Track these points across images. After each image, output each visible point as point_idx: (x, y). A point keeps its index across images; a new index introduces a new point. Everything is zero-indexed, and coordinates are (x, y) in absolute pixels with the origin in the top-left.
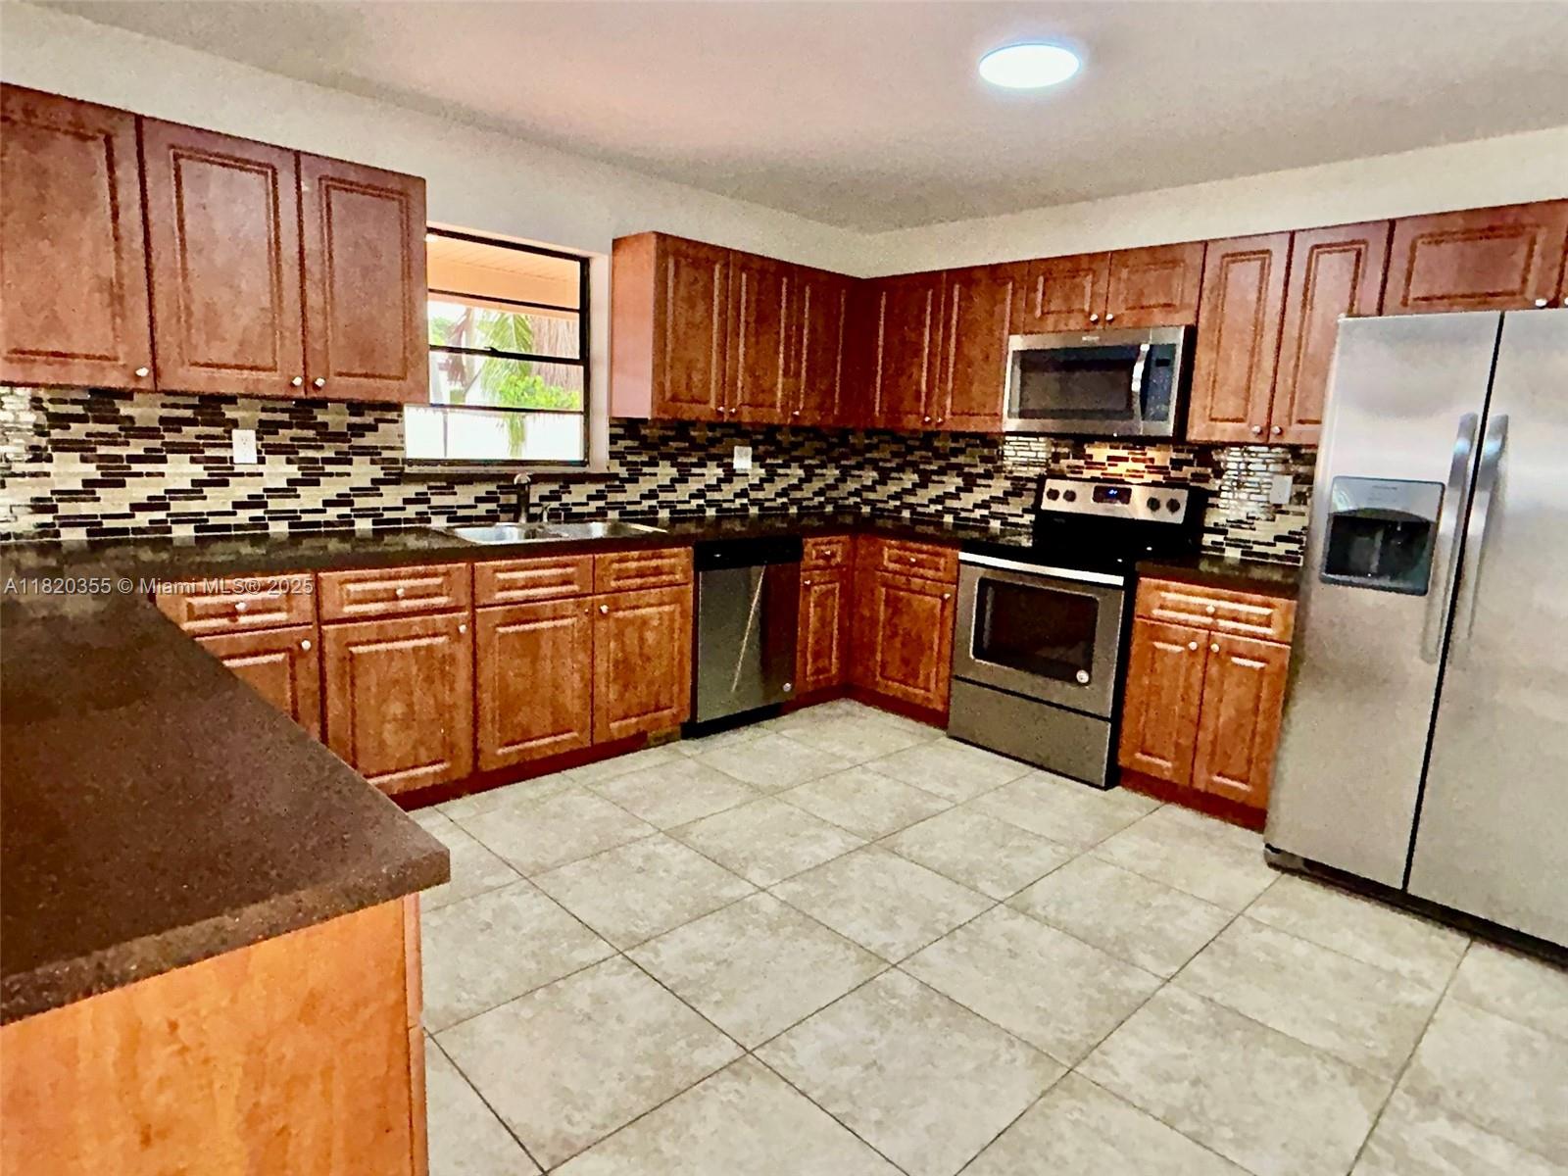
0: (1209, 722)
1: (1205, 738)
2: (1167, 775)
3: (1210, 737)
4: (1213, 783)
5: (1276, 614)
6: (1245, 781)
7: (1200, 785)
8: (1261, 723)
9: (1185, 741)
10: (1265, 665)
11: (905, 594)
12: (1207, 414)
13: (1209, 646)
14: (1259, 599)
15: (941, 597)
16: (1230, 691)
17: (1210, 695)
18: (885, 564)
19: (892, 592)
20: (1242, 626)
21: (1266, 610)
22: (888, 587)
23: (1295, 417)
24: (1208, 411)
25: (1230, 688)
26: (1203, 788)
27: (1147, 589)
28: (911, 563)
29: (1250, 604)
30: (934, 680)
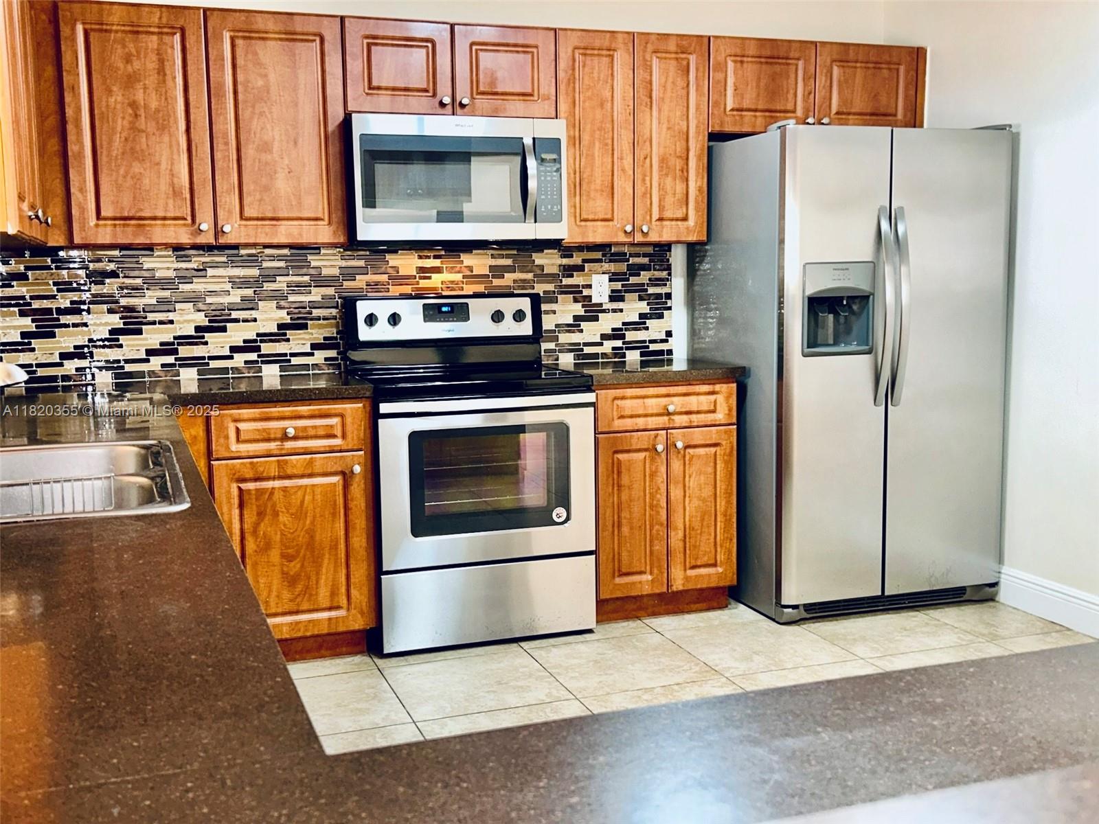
0: (678, 521)
1: (676, 537)
2: (647, 590)
3: (681, 534)
4: (687, 579)
5: (720, 398)
6: (715, 565)
7: (678, 585)
8: (721, 504)
9: (659, 547)
10: (718, 449)
11: (277, 484)
12: (578, 215)
13: (670, 446)
14: (705, 388)
15: (343, 473)
16: (692, 483)
17: (676, 493)
18: (234, 447)
19: (251, 486)
20: (694, 417)
21: (712, 398)
22: (244, 480)
23: (655, 216)
24: (578, 211)
25: (692, 480)
26: (681, 588)
27: (606, 401)
28: (285, 437)
29: (698, 394)
30: (343, 590)
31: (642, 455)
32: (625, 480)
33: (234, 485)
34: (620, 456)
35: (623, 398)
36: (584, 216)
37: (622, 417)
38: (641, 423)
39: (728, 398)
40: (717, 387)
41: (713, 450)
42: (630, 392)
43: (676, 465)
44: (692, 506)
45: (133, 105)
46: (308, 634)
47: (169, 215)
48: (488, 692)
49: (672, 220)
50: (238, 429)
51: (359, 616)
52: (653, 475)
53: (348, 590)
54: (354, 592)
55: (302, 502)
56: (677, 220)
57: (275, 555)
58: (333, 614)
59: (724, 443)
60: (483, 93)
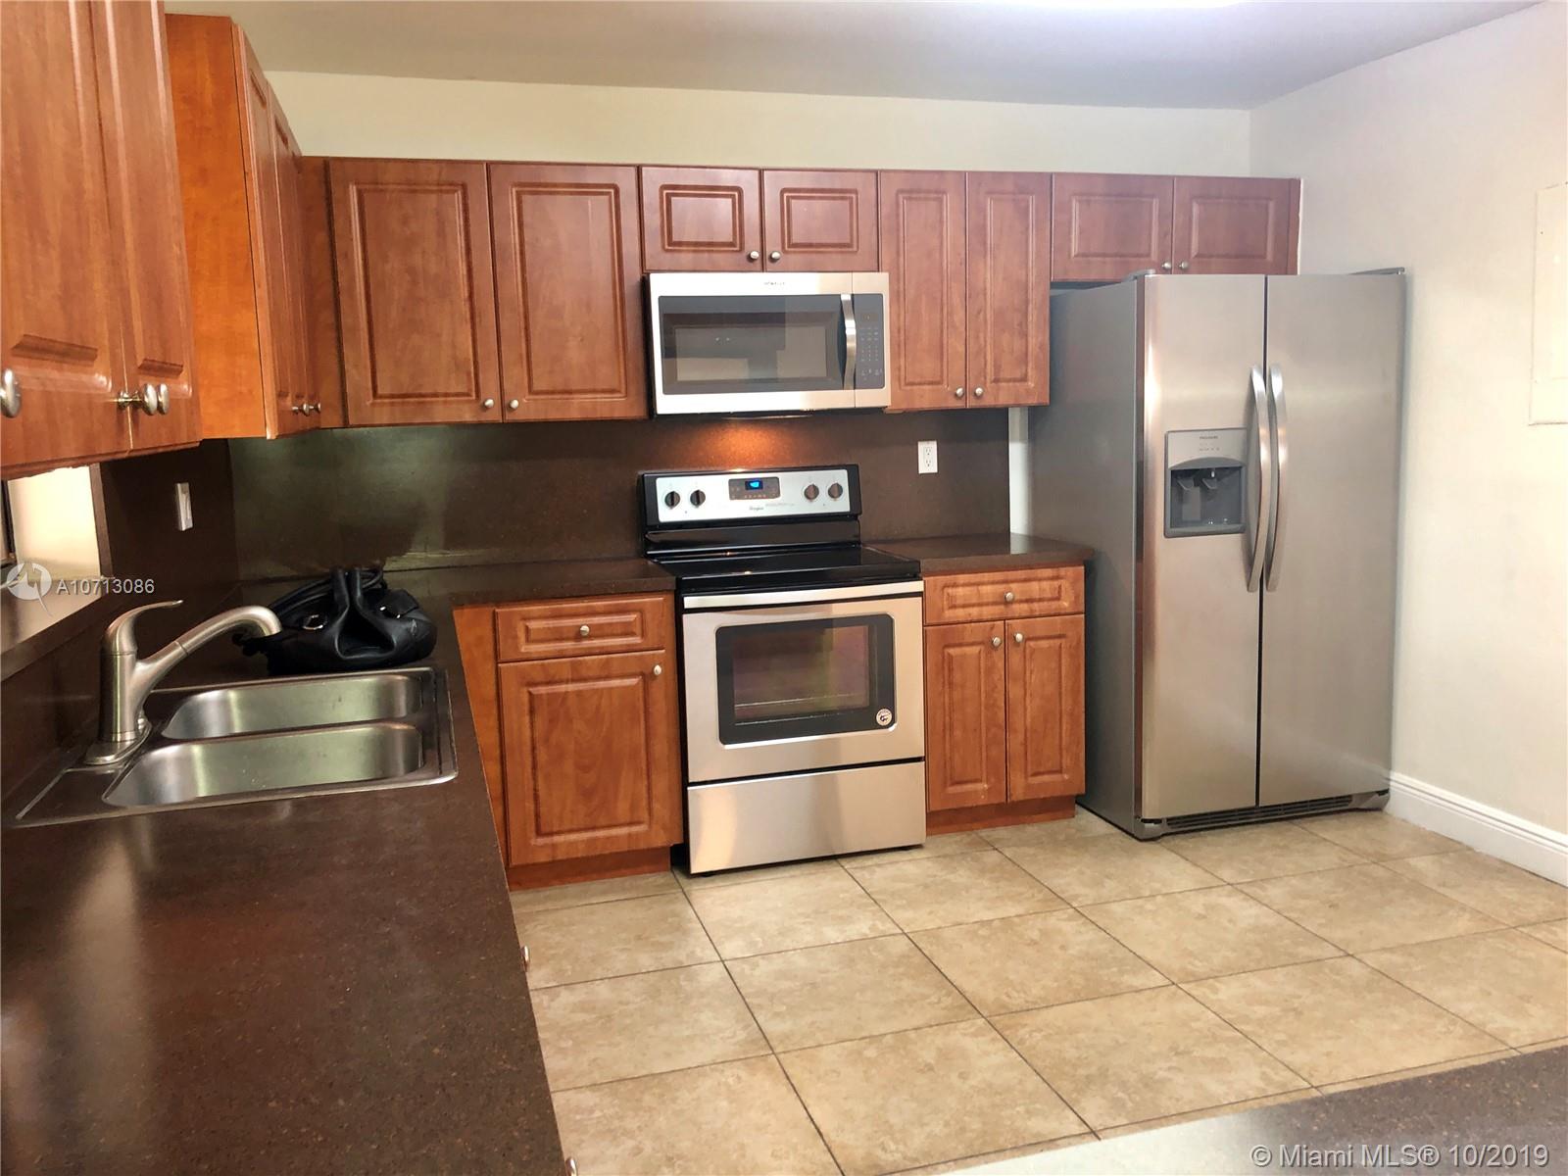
0: (1018, 722)
1: (1016, 742)
2: (983, 800)
3: (1021, 737)
4: (1028, 787)
5: (1065, 584)
6: (1060, 772)
7: (1018, 794)
8: (1067, 704)
9: (996, 752)
10: (1063, 641)
11: (571, 687)
12: (903, 378)
13: (1008, 637)
14: (1048, 572)
15: (642, 674)
16: (1034, 679)
17: (1015, 691)
18: (524, 649)
19: (543, 690)
20: (1036, 606)
21: (1056, 583)
22: (535, 684)
23: (990, 376)
24: (903, 373)
25: (1033, 677)
26: (1021, 798)
27: (935, 590)
28: (579, 636)
29: (1040, 580)
30: (644, 803)
31: (975, 650)
32: (957, 677)
33: (525, 690)
34: (952, 651)
35: (955, 585)
36: (910, 379)
37: (954, 607)
38: (974, 612)
39: (1074, 583)
40: (1063, 571)
41: (1057, 642)
42: (962, 578)
43: (1015, 659)
44: (1033, 705)
45: (411, 271)
46: (607, 852)
47: (452, 390)
48: (804, 923)
49: (1009, 381)
50: (527, 628)
51: (662, 832)
52: (990, 671)
53: (650, 803)
54: (656, 806)
55: (598, 708)
56: (1015, 380)
57: (569, 767)
58: (635, 829)
59: (1070, 634)
60: (796, 245)
